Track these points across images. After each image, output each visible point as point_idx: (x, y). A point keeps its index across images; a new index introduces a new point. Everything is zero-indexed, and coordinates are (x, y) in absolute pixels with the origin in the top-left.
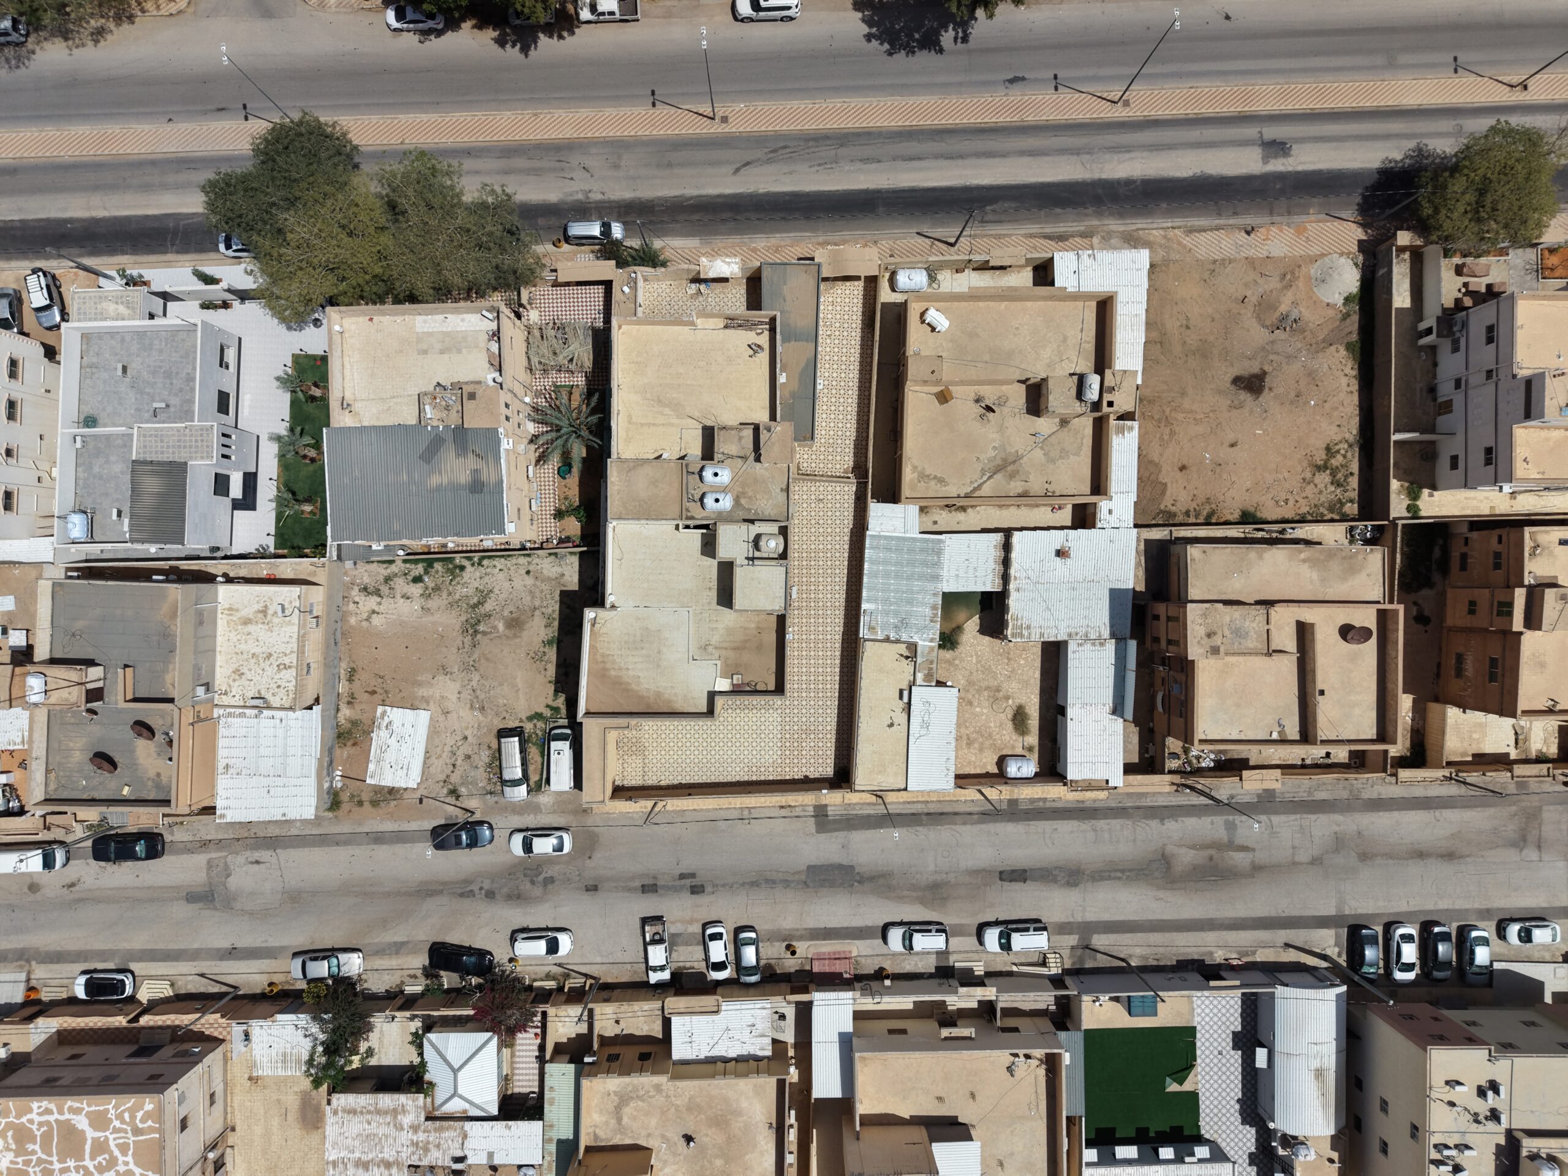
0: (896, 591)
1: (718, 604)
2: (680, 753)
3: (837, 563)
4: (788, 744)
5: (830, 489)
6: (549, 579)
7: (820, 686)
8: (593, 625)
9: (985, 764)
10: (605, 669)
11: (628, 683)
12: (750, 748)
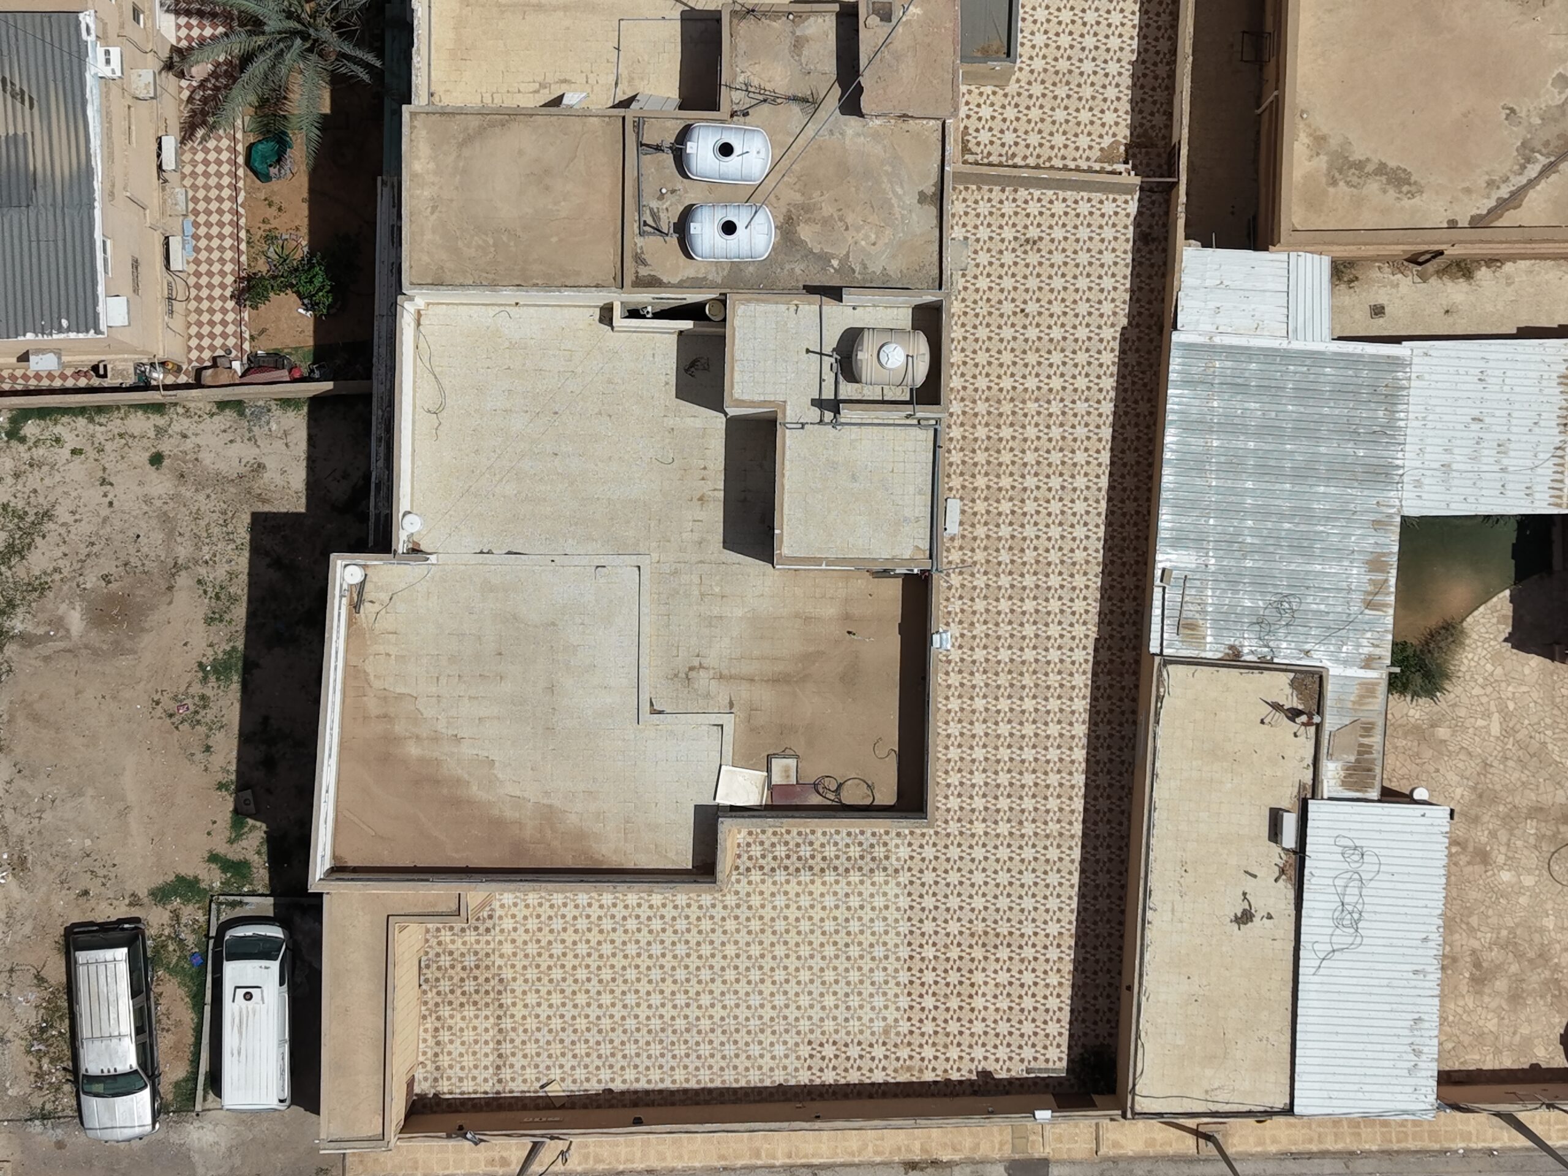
0: (1263, 513)
1: (729, 543)
2: (606, 999)
3: (1081, 432)
4: (929, 977)
5: (1059, 208)
6: (220, 480)
7: (1028, 804)
8: (355, 607)
9: (1527, 1041)
10: (391, 739)
11: (459, 782)
12: (817, 989)
